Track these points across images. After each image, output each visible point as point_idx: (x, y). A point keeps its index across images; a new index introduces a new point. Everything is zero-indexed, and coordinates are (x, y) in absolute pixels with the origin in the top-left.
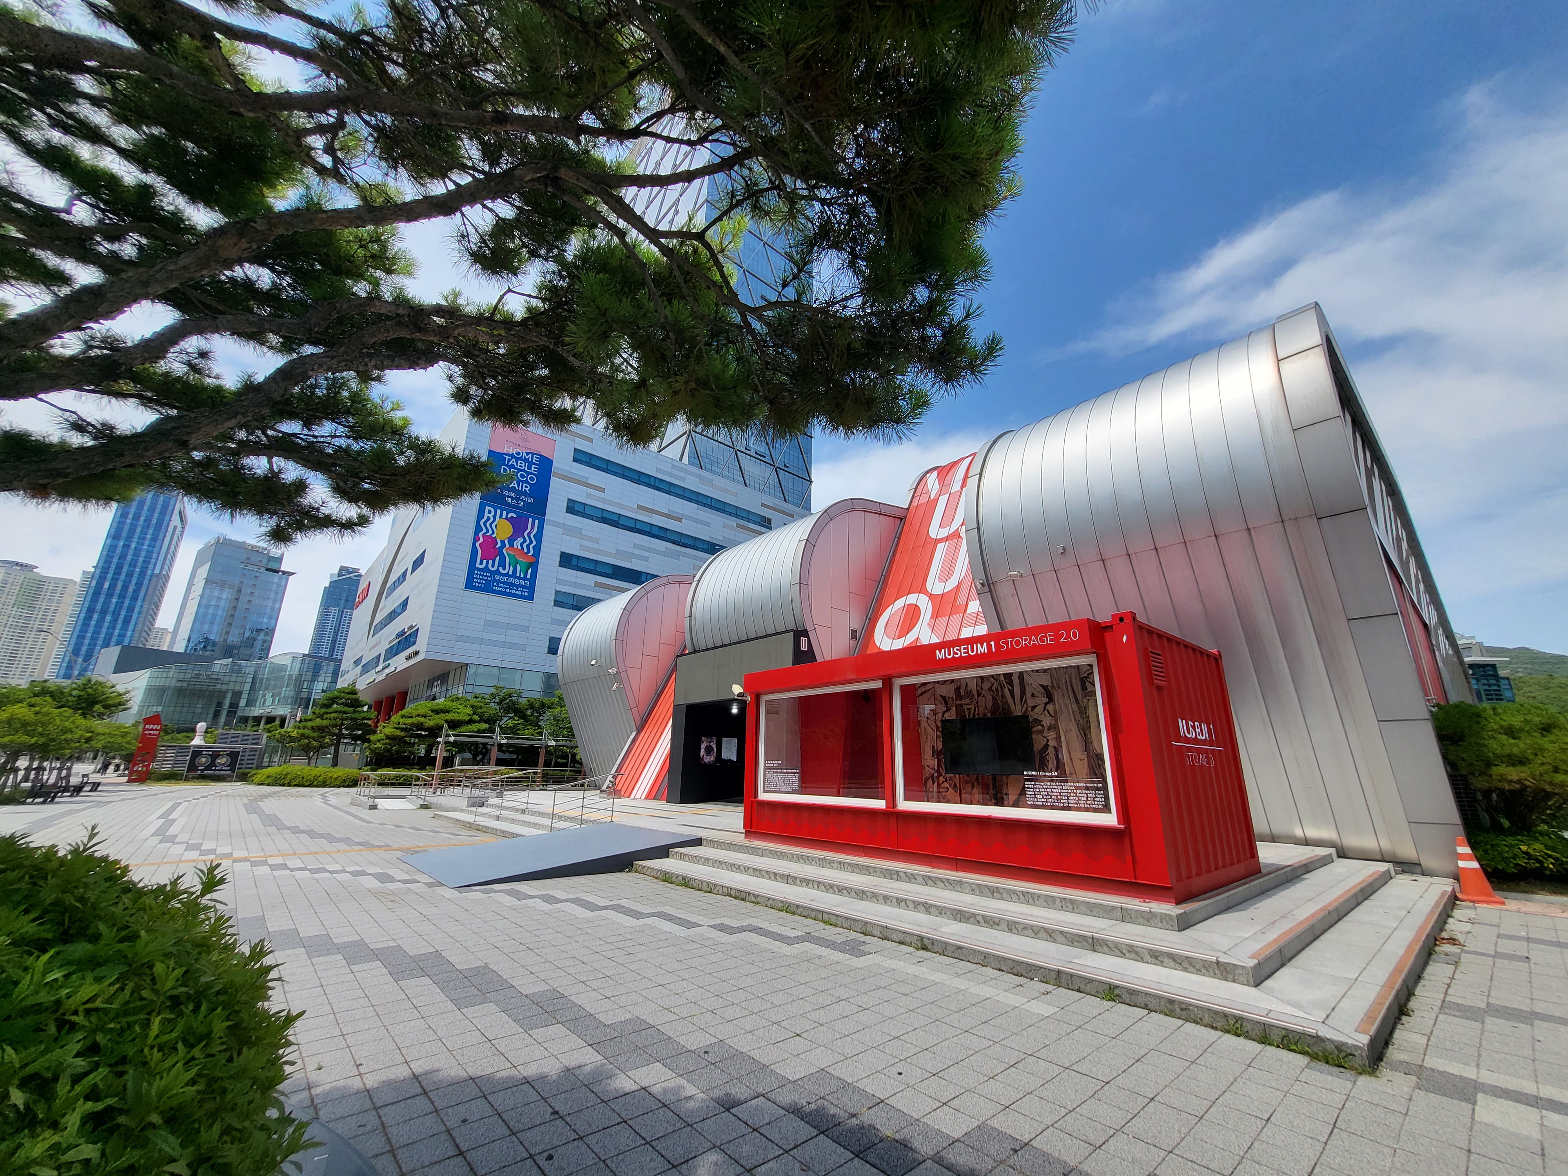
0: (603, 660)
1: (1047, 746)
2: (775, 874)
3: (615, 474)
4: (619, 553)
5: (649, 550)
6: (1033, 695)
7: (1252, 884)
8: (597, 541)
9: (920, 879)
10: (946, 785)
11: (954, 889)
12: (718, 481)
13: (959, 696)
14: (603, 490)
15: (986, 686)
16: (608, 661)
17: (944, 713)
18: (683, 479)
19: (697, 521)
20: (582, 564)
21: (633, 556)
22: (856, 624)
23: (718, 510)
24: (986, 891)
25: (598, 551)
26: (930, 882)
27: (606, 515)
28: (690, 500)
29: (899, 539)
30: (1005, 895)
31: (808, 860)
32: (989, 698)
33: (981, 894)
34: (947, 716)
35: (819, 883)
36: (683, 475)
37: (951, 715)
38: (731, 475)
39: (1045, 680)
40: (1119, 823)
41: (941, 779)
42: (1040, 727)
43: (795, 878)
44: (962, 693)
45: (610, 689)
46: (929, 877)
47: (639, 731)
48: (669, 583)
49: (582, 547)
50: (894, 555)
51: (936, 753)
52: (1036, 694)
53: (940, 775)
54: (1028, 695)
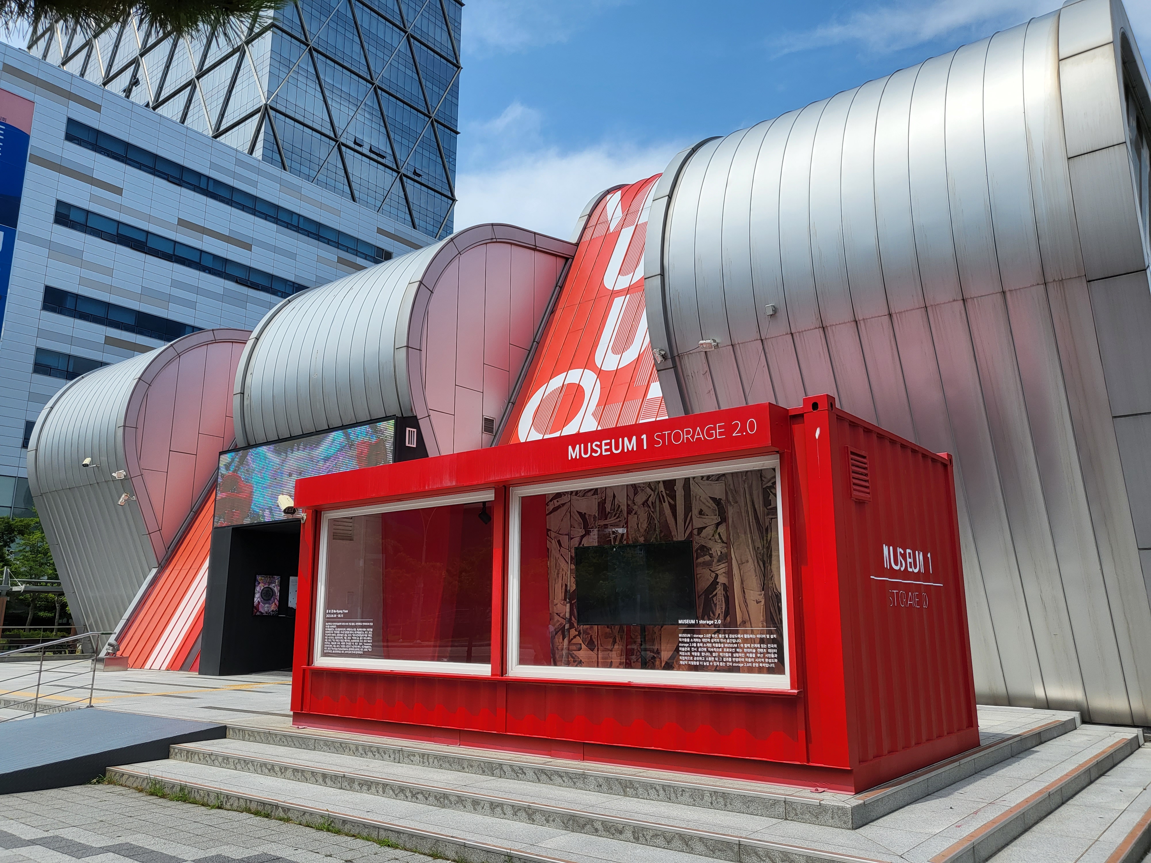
0: (104, 459)
1: (715, 583)
2: (324, 776)
3: (140, 166)
4: (146, 293)
5: (198, 290)
6: (701, 512)
7: (963, 761)
8: (109, 272)
9: (530, 774)
10: (578, 640)
11: (574, 785)
12: (309, 188)
13: (603, 513)
14: (119, 191)
15: (640, 499)
16: (112, 459)
17: (582, 537)
18: (255, 184)
19: (275, 249)
20: (82, 308)
21: (170, 299)
22: (492, 410)
23: (308, 234)
24: (617, 787)
25: (111, 289)
26: (543, 777)
27: (123, 231)
28: (266, 217)
29: (562, 288)
30: (640, 791)
31: (378, 752)
32: (643, 515)
33: (610, 790)
34: (586, 543)
35: (385, 786)
36: (254, 177)
37: (592, 540)
38: (332, 183)
39: (718, 491)
40: (792, 687)
41: (573, 632)
42: (707, 558)
43: (352, 781)
44: (608, 510)
45: (115, 503)
46: (543, 771)
47: (162, 567)
48: (214, 341)
49: (83, 281)
50: (553, 312)
51: (568, 596)
52: (705, 510)
53: (572, 626)
54: (695, 512)
